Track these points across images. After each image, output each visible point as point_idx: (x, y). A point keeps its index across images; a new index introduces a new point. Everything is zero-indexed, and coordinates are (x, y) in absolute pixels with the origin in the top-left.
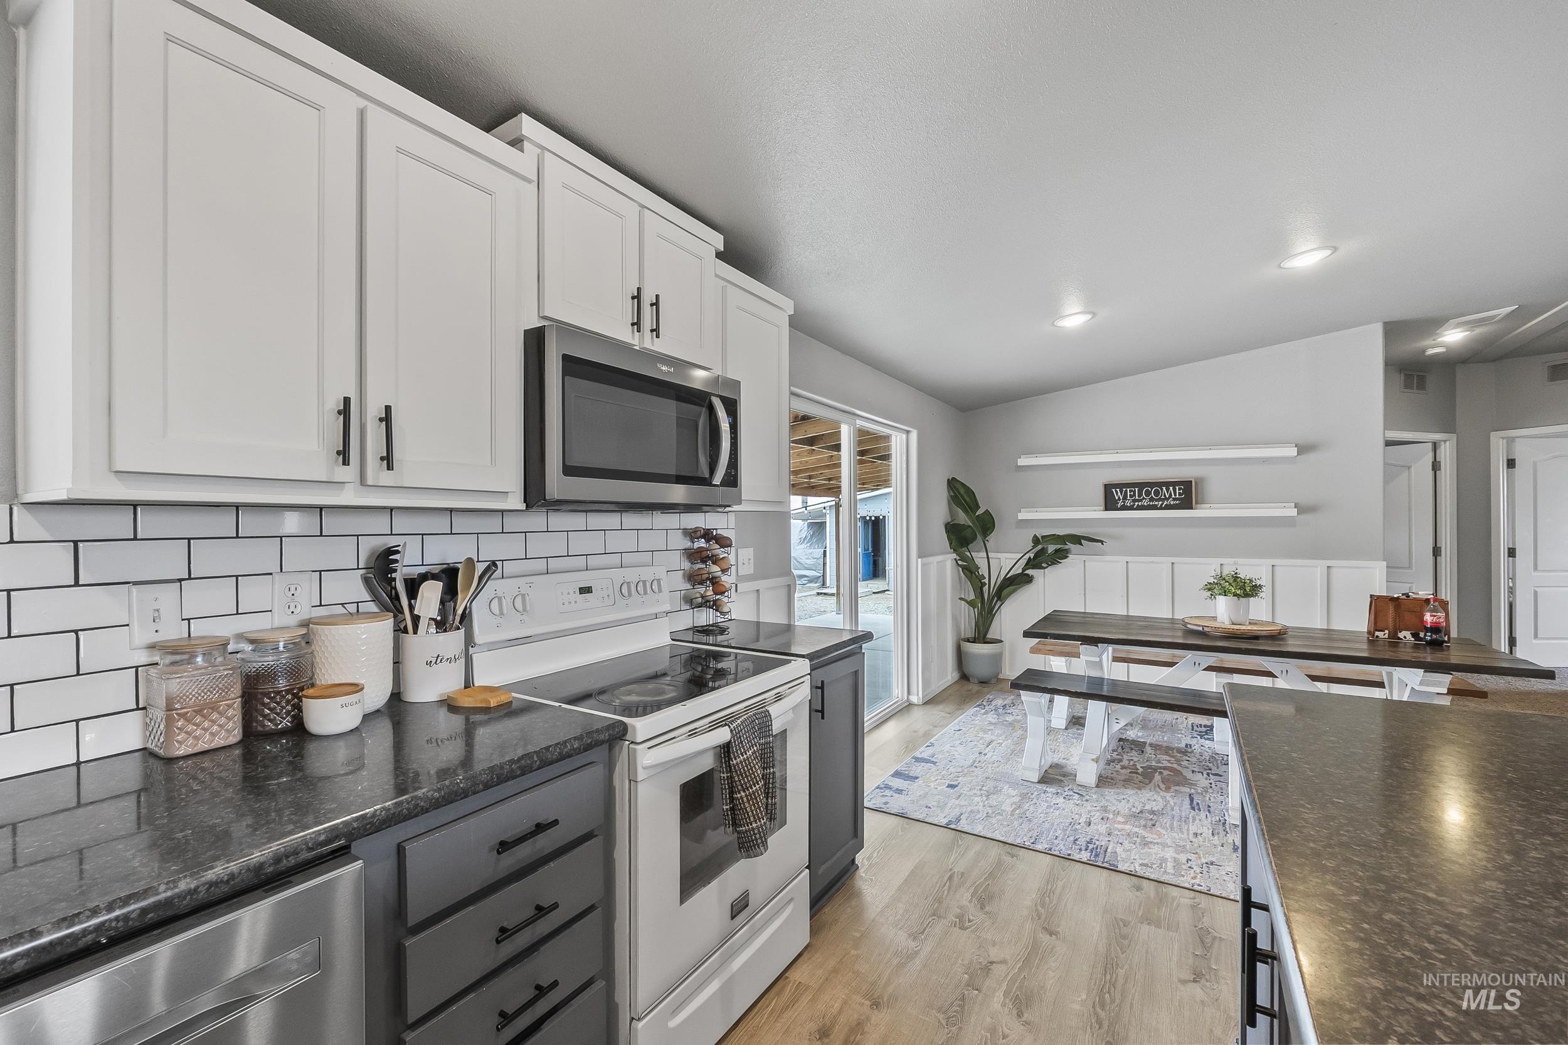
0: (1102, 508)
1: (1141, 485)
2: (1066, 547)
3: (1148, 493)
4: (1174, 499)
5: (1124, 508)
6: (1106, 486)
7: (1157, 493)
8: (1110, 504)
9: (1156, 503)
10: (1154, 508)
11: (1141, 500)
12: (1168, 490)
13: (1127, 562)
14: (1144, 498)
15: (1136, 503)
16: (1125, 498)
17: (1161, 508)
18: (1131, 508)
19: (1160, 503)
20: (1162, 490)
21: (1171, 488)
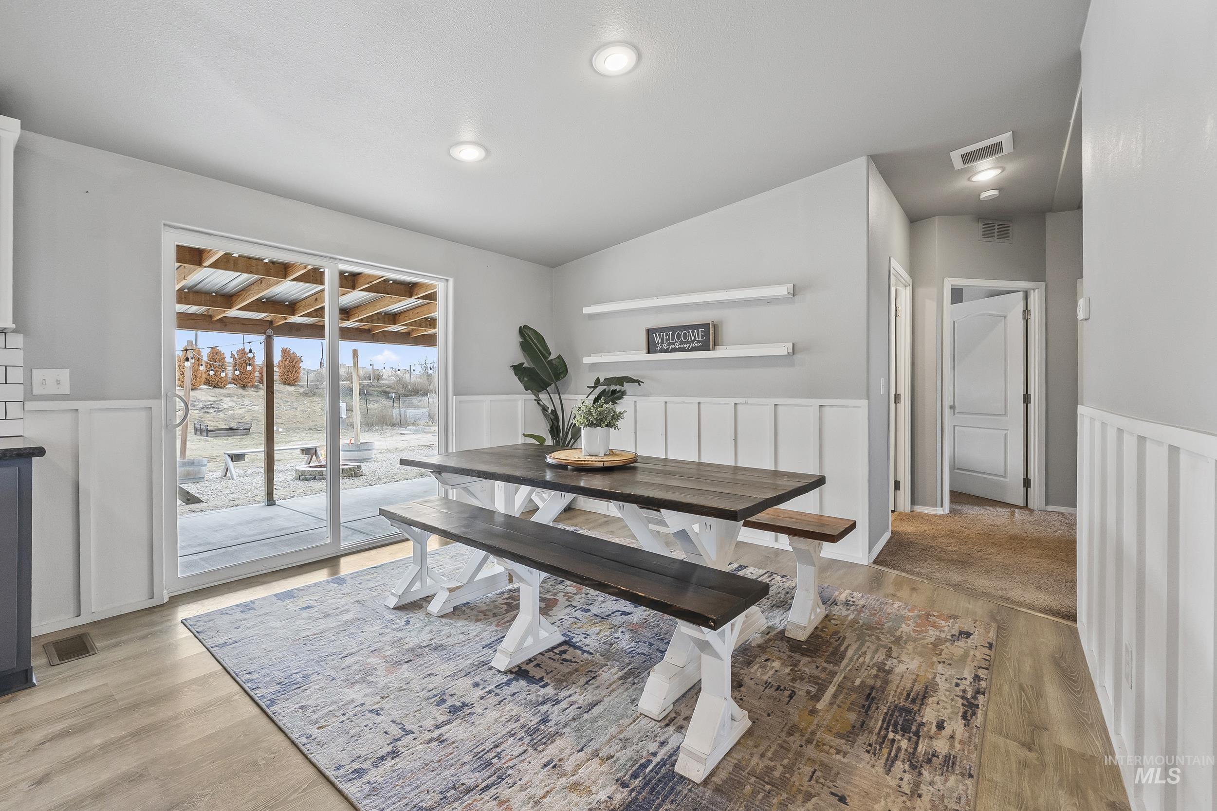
0: (645, 351)
1: (673, 329)
2: (623, 389)
3: (679, 337)
4: (698, 342)
5: (662, 351)
6: (648, 331)
7: (685, 336)
8: (651, 348)
9: (685, 346)
10: (682, 350)
11: (673, 344)
12: (693, 333)
13: (666, 402)
14: (676, 342)
15: (671, 347)
16: (662, 342)
17: (688, 350)
18: (667, 351)
19: (688, 345)
20: (689, 333)
21: (696, 331)
